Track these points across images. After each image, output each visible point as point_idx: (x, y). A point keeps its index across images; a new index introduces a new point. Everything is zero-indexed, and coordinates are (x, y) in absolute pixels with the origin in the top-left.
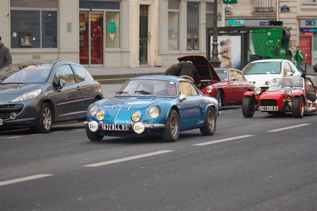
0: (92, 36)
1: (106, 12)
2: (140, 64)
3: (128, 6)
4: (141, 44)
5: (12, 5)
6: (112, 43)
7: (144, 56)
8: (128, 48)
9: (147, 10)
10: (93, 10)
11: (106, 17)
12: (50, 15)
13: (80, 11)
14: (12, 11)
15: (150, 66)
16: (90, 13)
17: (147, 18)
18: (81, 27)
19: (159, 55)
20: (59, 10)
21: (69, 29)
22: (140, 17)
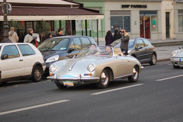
0: (145, 27)
1: (151, 16)
2: (166, 38)
3: (161, 13)
4: (167, 29)
5: (111, 15)
6: (154, 29)
7: (168, 35)
8: (161, 31)
9: (169, 14)
10: (145, 15)
11: (151, 18)
12: (127, 18)
13: (140, 16)
14: (111, 17)
15: (171, 39)
16: (144, 16)
17: (169, 18)
18: (140, 23)
19: (175, 34)
20: (131, 16)
21: (135, 24)
22: (166, 18)
